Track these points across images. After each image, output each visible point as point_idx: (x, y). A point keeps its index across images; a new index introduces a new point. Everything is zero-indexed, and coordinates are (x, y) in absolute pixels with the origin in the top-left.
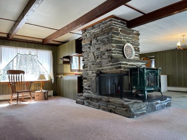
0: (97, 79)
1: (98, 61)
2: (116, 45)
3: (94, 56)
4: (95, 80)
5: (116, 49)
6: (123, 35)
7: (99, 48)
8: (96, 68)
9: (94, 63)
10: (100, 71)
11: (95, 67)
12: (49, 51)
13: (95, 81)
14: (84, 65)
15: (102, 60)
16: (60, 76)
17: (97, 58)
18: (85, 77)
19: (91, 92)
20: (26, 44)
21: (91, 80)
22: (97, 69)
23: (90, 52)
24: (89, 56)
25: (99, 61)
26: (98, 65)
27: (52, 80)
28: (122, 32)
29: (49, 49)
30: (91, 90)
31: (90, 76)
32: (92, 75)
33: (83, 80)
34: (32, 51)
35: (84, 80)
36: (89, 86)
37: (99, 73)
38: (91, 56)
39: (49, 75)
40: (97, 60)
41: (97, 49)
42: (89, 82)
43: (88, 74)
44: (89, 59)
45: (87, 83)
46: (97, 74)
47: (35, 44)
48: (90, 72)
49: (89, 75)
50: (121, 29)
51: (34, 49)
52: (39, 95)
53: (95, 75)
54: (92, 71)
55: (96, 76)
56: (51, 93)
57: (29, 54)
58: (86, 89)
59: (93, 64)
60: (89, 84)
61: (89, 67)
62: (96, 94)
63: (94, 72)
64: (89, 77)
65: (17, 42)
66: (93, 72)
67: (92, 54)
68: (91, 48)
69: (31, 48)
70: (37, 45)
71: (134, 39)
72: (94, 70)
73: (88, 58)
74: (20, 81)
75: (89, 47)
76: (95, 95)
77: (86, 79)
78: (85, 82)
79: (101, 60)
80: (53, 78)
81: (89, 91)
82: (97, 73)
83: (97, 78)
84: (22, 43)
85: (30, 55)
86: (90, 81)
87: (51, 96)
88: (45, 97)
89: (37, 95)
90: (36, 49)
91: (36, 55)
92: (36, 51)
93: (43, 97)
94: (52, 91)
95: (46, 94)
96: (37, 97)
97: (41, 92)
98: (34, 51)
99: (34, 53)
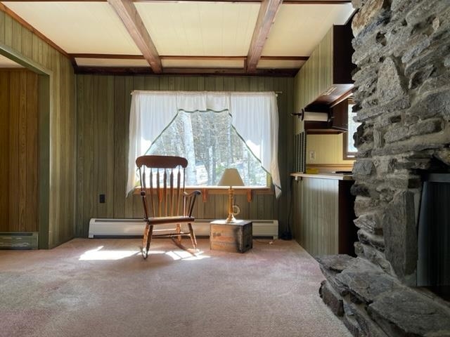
0: (417, 198)
1: (422, 94)
3: (400, 73)
4: (404, 202)
7: (423, 20)
8: (407, 138)
9: (399, 113)
10: (431, 153)
11: (402, 135)
12: (266, 93)
13: (403, 209)
14: (360, 129)
15: (443, 89)
16: (297, 175)
17: (417, 81)
18: (361, 183)
19: (386, 264)
20: (201, 79)
21: (388, 202)
22: (415, 141)
23: (382, 60)
24: (375, 80)
25: (426, 94)
26: (420, 121)
27: (276, 188)
29: (267, 89)
30: (387, 250)
31: (383, 181)
32: (393, 176)
33: (355, 197)
34: (215, 98)
35: (358, 198)
36: (378, 231)
37: (423, 167)
38: (386, 80)
39: (268, 173)
40: (418, 91)
41: (417, 27)
42: (375, 212)
43: (373, 171)
44: (377, 95)
45: (368, 214)
46: (413, 171)
47: (226, 78)
48: (382, 158)
49: (379, 177)
51: (221, 93)
52: (222, 234)
53: (404, 175)
54: (388, 157)
55: (412, 184)
56: (270, 227)
57: (208, 110)
58: (367, 243)
59: (396, 120)
60: (378, 221)
61: (377, 138)
62: (408, 278)
63: (400, 159)
64: (379, 188)
65: (179, 79)
66: (393, 162)
67: (389, 68)
68: (388, 36)
69: (215, 90)
70: (231, 79)
72: (400, 150)
73: (374, 90)
74: (175, 186)
75: (380, 37)
76: (403, 282)
77: (365, 192)
78: (364, 208)
79: (436, 91)
80: (277, 181)
81: (380, 255)
82: (417, 166)
83: (416, 191)
84: (192, 79)
85: (209, 113)
86: (383, 205)
87: (271, 238)
88: (237, 243)
89: (217, 233)
90: (227, 93)
91: (227, 110)
92: (228, 98)
93: (232, 241)
94: (272, 222)
95: (240, 233)
96: (215, 240)
97: (225, 225)
98: (220, 99)
99: (222, 104)
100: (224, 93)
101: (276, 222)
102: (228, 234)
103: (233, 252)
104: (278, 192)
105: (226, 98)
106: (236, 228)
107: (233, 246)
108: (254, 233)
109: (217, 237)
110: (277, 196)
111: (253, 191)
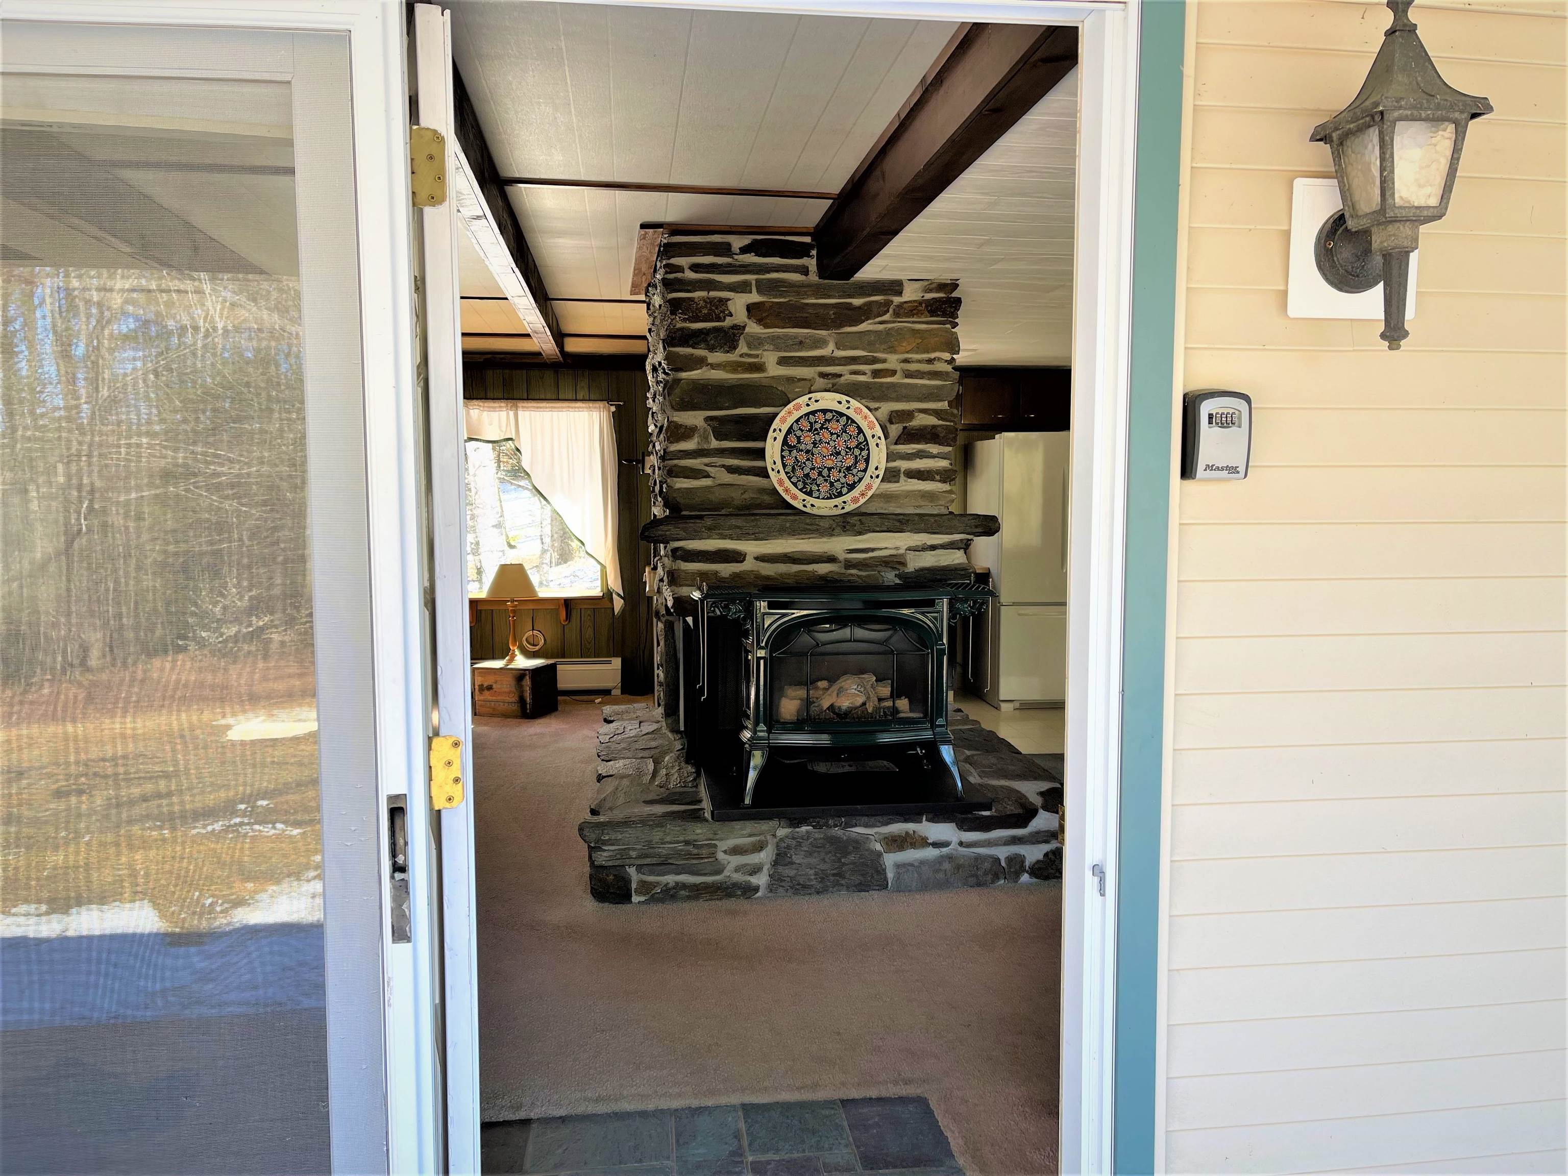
2: (708, 419)
5: (715, 444)
6: (773, 339)
12: (590, 404)
27: (614, 596)
28: (760, 321)
29: (593, 394)
34: (485, 415)
39: (600, 565)
47: (507, 373)
50: (754, 297)
51: (496, 403)
52: (494, 686)
56: (603, 672)
57: (470, 438)
69: (484, 397)
70: (520, 373)
71: (892, 350)
80: (615, 583)
87: (606, 692)
88: (522, 700)
89: (486, 684)
90: (510, 403)
91: (511, 439)
92: (511, 413)
93: (514, 698)
94: (609, 662)
95: (527, 682)
96: (482, 698)
97: (501, 669)
98: (495, 415)
99: (500, 427)
100: (503, 404)
101: (617, 662)
102: (506, 685)
103: (516, 717)
104: (618, 604)
105: (508, 414)
106: (521, 675)
107: (515, 707)
108: (562, 684)
109: (486, 693)
110: (616, 612)
111: (568, 603)
